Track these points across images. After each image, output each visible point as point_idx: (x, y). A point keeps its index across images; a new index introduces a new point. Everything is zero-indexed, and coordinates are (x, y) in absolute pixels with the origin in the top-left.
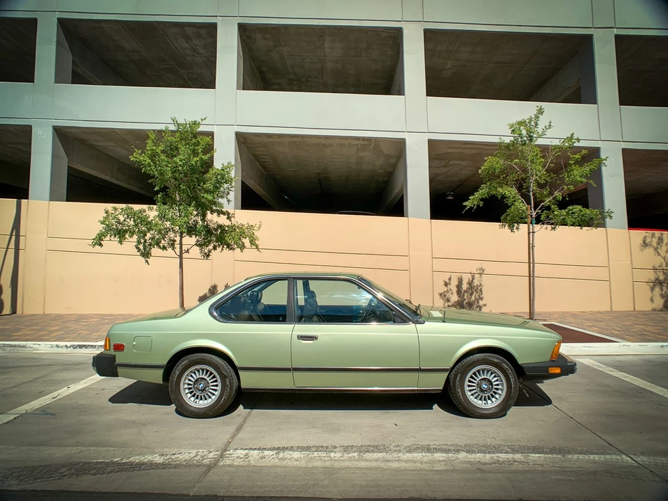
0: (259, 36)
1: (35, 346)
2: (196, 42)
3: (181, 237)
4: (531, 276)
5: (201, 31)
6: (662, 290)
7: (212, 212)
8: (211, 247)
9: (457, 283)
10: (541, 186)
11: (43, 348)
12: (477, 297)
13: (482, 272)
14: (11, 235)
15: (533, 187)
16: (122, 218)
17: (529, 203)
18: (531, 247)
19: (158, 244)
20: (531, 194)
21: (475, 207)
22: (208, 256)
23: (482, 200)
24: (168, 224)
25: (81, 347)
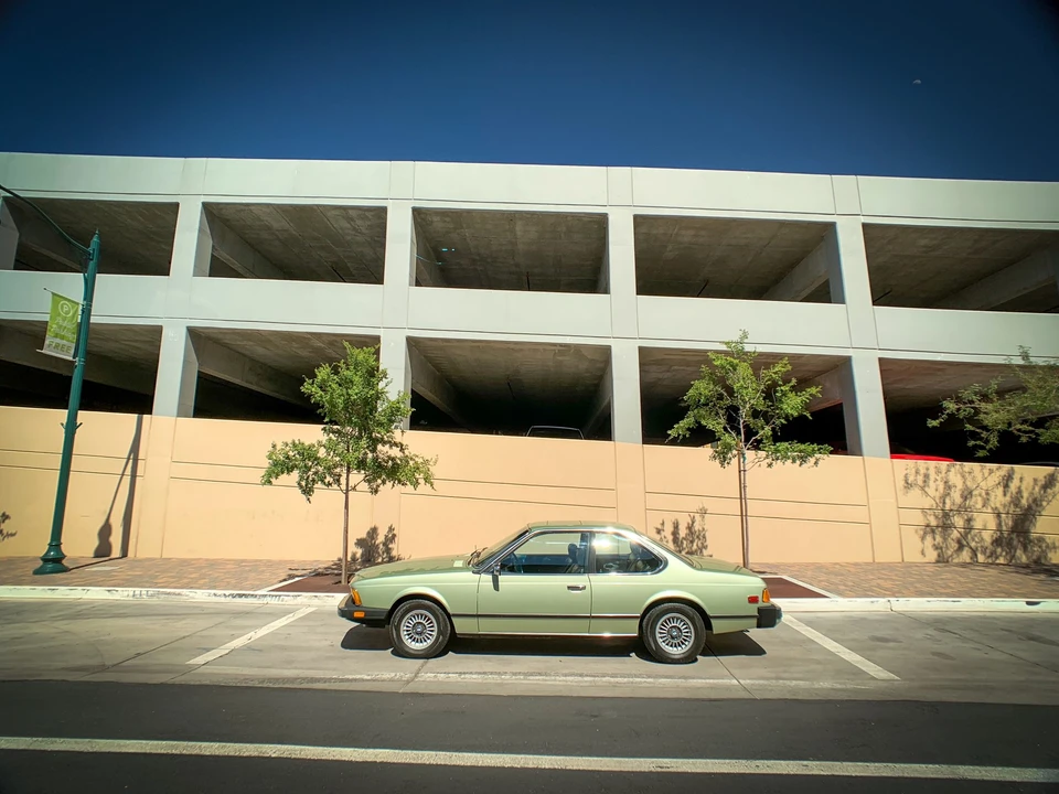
0: (436, 219)
1: (191, 595)
2: (359, 222)
3: (348, 472)
4: (743, 516)
5: (367, 214)
6: (935, 539)
7: (384, 443)
8: (379, 481)
9: (672, 529)
10: (755, 414)
11: (200, 596)
12: (700, 545)
13: (703, 512)
14: (129, 459)
15: (744, 415)
16: (291, 454)
17: (739, 433)
18: (742, 487)
19: (322, 481)
20: (741, 427)
21: (681, 437)
22: (376, 491)
23: (688, 429)
24: (338, 459)
25: (241, 596)
